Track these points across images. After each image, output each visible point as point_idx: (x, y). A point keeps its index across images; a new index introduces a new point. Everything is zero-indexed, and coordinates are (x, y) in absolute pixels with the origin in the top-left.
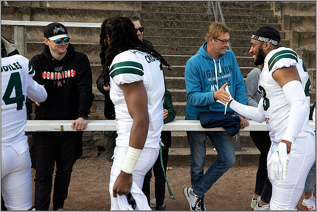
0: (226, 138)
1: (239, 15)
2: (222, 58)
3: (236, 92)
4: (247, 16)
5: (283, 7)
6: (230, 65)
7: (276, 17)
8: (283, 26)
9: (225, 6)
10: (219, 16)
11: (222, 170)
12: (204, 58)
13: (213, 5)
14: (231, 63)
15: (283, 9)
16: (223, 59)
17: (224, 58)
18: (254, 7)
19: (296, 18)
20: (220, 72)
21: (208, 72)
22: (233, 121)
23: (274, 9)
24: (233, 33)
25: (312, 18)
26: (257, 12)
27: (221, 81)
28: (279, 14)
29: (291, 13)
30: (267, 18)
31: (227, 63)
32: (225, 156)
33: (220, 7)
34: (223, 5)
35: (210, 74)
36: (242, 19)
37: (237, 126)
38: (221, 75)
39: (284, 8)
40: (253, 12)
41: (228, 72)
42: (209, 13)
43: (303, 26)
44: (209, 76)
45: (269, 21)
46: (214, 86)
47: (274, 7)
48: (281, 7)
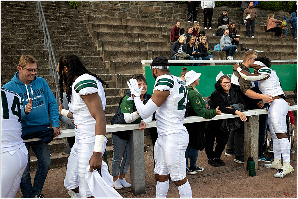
4: (77, 51)
5: (104, 44)
6: (42, 89)
7: (99, 51)
8: (104, 58)
9: (59, 43)
15: (104, 46)
18: (82, 45)
19: (113, 52)
20: (33, 94)
22: (47, 132)
25: (124, 52)
26: (85, 48)
27: (34, 101)
28: (101, 49)
29: (109, 49)
30: (92, 52)
34: (57, 43)
38: (33, 96)
40: (81, 48)
43: (118, 57)
45: (94, 54)
47: (97, 45)
48: (102, 44)
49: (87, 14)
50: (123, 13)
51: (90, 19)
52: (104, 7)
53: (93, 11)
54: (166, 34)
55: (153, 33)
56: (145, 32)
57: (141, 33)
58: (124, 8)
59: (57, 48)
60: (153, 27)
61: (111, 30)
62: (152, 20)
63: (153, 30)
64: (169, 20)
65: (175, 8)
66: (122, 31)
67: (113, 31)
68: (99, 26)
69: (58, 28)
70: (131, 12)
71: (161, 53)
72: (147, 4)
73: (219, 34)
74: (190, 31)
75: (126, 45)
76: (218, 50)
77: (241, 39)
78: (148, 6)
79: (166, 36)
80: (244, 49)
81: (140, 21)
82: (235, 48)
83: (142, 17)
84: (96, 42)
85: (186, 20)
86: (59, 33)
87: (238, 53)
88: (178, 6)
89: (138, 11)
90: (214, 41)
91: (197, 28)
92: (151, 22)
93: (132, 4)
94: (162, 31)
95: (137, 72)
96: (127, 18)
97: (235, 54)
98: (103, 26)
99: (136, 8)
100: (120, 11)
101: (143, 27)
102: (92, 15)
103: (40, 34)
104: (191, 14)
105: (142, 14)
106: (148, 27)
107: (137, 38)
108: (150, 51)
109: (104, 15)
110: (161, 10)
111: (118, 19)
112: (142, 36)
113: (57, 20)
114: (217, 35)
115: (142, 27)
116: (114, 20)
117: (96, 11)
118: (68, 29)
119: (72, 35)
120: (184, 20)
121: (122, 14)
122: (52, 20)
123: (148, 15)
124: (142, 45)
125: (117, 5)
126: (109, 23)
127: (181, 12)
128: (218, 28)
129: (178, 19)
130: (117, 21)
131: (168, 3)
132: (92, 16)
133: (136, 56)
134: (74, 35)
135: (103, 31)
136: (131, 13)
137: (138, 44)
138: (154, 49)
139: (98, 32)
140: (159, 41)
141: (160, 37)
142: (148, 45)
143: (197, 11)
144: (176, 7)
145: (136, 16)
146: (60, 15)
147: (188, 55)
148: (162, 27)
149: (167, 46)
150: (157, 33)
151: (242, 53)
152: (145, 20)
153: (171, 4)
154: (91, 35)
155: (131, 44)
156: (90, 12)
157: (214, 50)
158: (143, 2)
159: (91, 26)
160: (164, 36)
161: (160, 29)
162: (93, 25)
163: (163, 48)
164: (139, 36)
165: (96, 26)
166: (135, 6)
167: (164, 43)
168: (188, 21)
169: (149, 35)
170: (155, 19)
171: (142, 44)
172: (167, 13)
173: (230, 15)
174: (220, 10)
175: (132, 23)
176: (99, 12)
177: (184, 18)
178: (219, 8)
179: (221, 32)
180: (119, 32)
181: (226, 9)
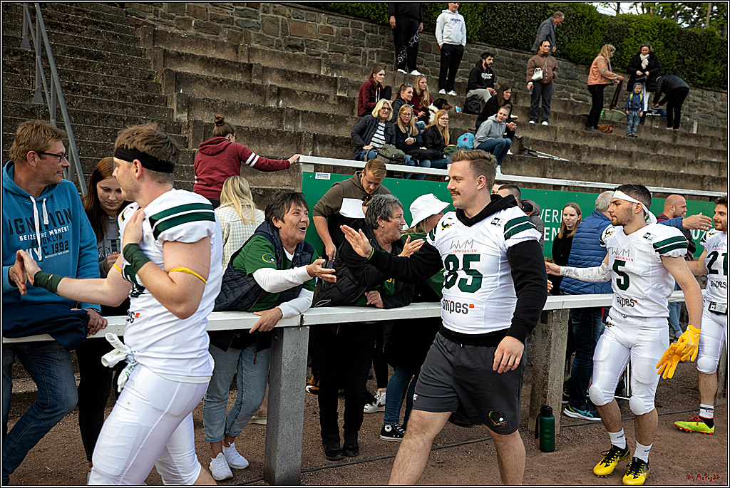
0: (60, 355)
1: (103, 111)
2: (49, 194)
3: (81, 263)
4: (121, 116)
5: (192, 105)
6: (68, 209)
7: (179, 121)
8: (191, 141)
9: (74, 90)
10: (58, 111)
11: (47, 422)
12: (9, 194)
13: (45, 85)
14: (69, 205)
15: (191, 109)
16: (52, 196)
17: (54, 195)
18: (135, 100)
20: (46, 222)
21: (18, 222)
22: (72, 320)
23: (174, 107)
24: (90, 146)
25: (243, 130)
26: (141, 109)
27: (49, 240)
28: (184, 117)
29: (206, 117)
30: (162, 122)
31: (62, 205)
32: (55, 393)
33: (59, 92)
34: (70, 89)
35: (22, 227)
36: (110, 122)
37: (81, 329)
38: (47, 228)
39: (193, 108)
40: (133, 108)
41: (64, 223)
42: (37, 101)
44: (20, 230)
45: (166, 129)
46: (33, 251)
47: (175, 104)
48: (188, 104)
49: (149, 24)
50: (241, 30)
51: (156, 36)
52: (195, 11)
53: (164, 16)
54: (345, 95)
55: (315, 88)
56: (296, 85)
57: (284, 86)
58: (244, 19)
59: (69, 103)
60: (316, 75)
61: (211, 71)
62: (313, 57)
63: (314, 81)
64: (352, 62)
65: (370, 34)
66: (238, 77)
67: (216, 73)
68: (180, 57)
69: (72, 51)
70: (260, 32)
71: (334, 141)
72: (303, 15)
73: (471, 108)
74: (407, 94)
75: (248, 112)
76: (467, 145)
78: (304, 20)
79: (346, 101)
80: (525, 150)
81: (283, 56)
82: (507, 146)
83: (289, 46)
84: (172, 96)
85: (393, 66)
86: (76, 63)
87: (511, 158)
88: (376, 30)
89: (280, 32)
90: (459, 125)
91: (420, 89)
92: (311, 63)
93: (264, 12)
94: (336, 87)
95: (274, 182)
96: (249, 44)
98: (191, 59)
99: (274, 22)
100: (235, 26)
101: (291, 72)
102: (161, 27)
103: (22, 60)
104: (404, 53)
105: (289, 39)
106: (303, 74)
107: (274, 98)
108: (308, 133)
109: (192, 31)
110: (334, 36)
111: (228, 45)
112: (288, 93)
113: (70, 29)
114: (465, 111)
115: (289, 71)
116: (218, 45)
117: (172, 18)
118: (98, 57)
119: (108, 73)
120: (388, 66)
121: (237, 33)
122: (55, 28)
123: (302, 44)
124: (288, 118)
125: (228, 11)
126: (205, 52)
127: (382, 46)
128: (469, 95)
129: (375, 61)
130: (227, 50)
131: (353, 21)
132: (162, 31)
133: (271, 143)
134: (115, 73)
135: (189, 71)
136: (261, 35)
137: (279, 114)
138: (317, 129)
139: (177, 73)
140: (327, 110)
141: (331, 100)
142: (303, 119)
144: (372, 32)
145: (273, 43)
146: (77, 18)
147: (401, 152)
148: (335, 76)
149: (348, 124)
150: (324, 90)
151: (520, 160)
152: (295, 56)
153: (361, 24)
154: (158, 79)
155: (261, 112)
156: (156, 19)
157: (458, 145)
158: (292, 11)
159: (160, 56)
160: (341, 101)
161: (333, 83)
162: (166, 54)
163: (337, 128)
164: (280, 93)
165: (172, 57)
166: (273, 17)
167: (342, 117)
169: (305, 94)
170: (319, 55)
171: (287, 114)
172: (349, 43)
173: (497, 67)
174: (474, 52)
175: (262, 59)
176: (180, 22)
177: (389, 60)
178: (472, 47)
179: (475, 104)
180: (232, 79)
181: (487, 51)
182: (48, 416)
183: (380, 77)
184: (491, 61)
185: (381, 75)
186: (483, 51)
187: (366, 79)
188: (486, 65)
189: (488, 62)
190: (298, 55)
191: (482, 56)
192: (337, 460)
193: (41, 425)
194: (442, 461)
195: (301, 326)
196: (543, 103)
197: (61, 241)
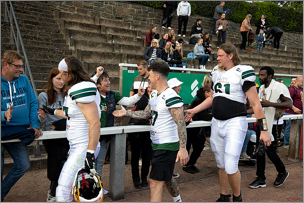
0: (23, 148)
1: (39, 47)
2: (16, 81)
3: (31, 110)
4: (47, 48)
5: (76, 43)
6: (25, 87)
7: (71, 50)
9: (27, 38)
10: (21, 46)
11: (18, 176)
13: (15, 36)
15: (76, 45)
17: (18, 81)
18: (52, 42)
19: (86, 52)
20: (15, 92)
21: (3, 92)
24: (34, 61)
25: (98, 53)
26: (55, 45)
27: (16, 99)
28: (73, 48)
29: (82, 48)
30: (64, 50)
31: (21, 85)
32: (21, 163)
33: (21, 39)
34: (25, 38)
36: (43, 50)
37: (32, 137)
38: (15, 95)
40: (52, 45)
41: (23, 93)
42: (11, 43)
43: (91, 58)
45: (66, 53)
47: (69, 43)
49: (58, 10)
50: (96, 12)
51: (61, 15)
52: (77, 4)
53: (64, 6)
54: (140, 38)
55: (127, 35)
56: (120, 34)
57: (115, 34)
58: (97, 7)
59: (25, 43)
60: (128, 30)
61: (84, 29)
62: (126, 22)
63: (127, 32)
64: (143, 24)
65: (150, 12)
66: (95, 31)
67: (86, 29)
68: (71, 23)
69: (26, 22)
71: (136, 57)
72: (122, 5)
73: (193, 42)
74: (166, 37)
75: (100, 45)
76: (191, 58)
77: (212, 48)
78: (123, 7)
79: (141, 40)
80: (215, 59)
81: (114, 22)
82: (208, 58)
83: (116, 18)
84: (68, 40)
85: (160, 25)
86: (27, 27)
87: (210, 63)
88: (153, 11)
89: (112, 12)
90: (188, 49)
91: (171, 35)
92: (126, 25)
93: (106, 4)
95: (111, 74)
96: (100, 17)
97: (207, 64)
98: (75, 24)
99: (110, 8)
100: (94, 10)
101: (117, 29)
102: (63, 11)
103: (5, 26)
104: (166, 20)
105: (117, 15)
106: (123, 29)
107: (111, 40)
108: (125, 54)
109: (76, 12)
110: (135, 13)
111: (91, 18)
112: (116, 37)
113: (25, 12)
114: (190, 43)
116: (87, 18)
117: (67, 7)
118: (37, 24)
119: (41, 30)
120: (158, 25)
122: (18, 12)
123: (122, 17)
124: (116, 48)
125: (91, 4)
126: (81, 21)
127: (155, 17)
128: (192, 37)
129: (152, 23)
130: (91, 20)
131: (143, 7)
132: (63, 12)
133: (110, 58)
134: (44, 30)
135: (75, 29)
136: (104, 13)
137: (113, 46)
138: (129, 52)
139: (70, 30)
140: (133, 44)
141: (134, 40)
142: (123, 48)
143: (172, 17)
145: (110, 16)
146: (28, 8)
148: (136, 30)
149: (142, 50)
150: (131, 36)
151: (213, 63)
152: (119, 22)
153: (146, 8)
154: (62, 32)
155: (105, 45)
156: (61, 7)
157: (187, 57)
158: (117, 3)
159: (63, 23)
160: (139, 40)
161: (135, 33)
162: (65, 22)
163: (137, 51)
164: (113, 37)
165: (68, 23)
166: (109, 6)
167: (139, 47)
168: (162, 27)
169: (123, 37)
170: (129, 21)
171: (116, 46)
172: (141, 16)
173: (203, 25)
174: (194, 19)
175: (106, 23)
176: (70, 8)
177: (158, 23)
178: (193, 17)
179: (195, 40)
180: (93, 32)
181: (199, 18)
182: (18, 173)
183: (154, 30)
184: (201, 23)
185: (155, 29)
186: (197, 18)
187: (149, 31)
188: (199, 24)
189: (199, 23)
190: (120, 21)
191: (197, 20)
192: (139, 188)
193: (15, 177)
194: (182, 187)
195: (123, 133)
196: (222, 39)
197: (22, 100)
